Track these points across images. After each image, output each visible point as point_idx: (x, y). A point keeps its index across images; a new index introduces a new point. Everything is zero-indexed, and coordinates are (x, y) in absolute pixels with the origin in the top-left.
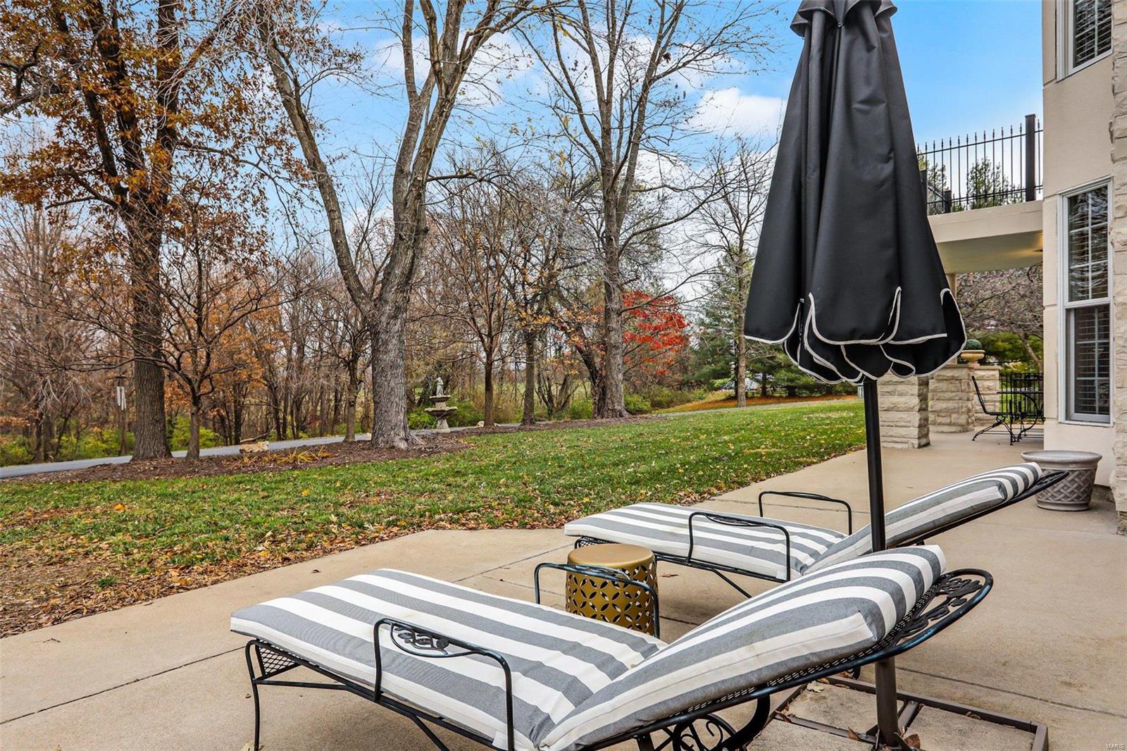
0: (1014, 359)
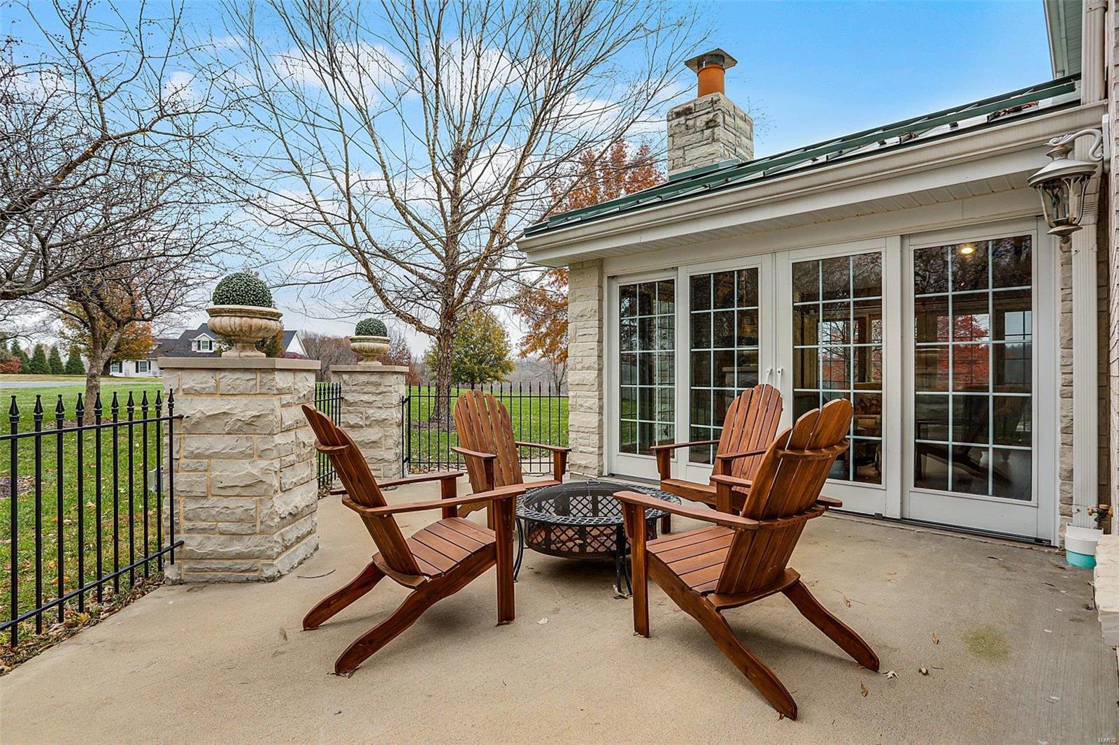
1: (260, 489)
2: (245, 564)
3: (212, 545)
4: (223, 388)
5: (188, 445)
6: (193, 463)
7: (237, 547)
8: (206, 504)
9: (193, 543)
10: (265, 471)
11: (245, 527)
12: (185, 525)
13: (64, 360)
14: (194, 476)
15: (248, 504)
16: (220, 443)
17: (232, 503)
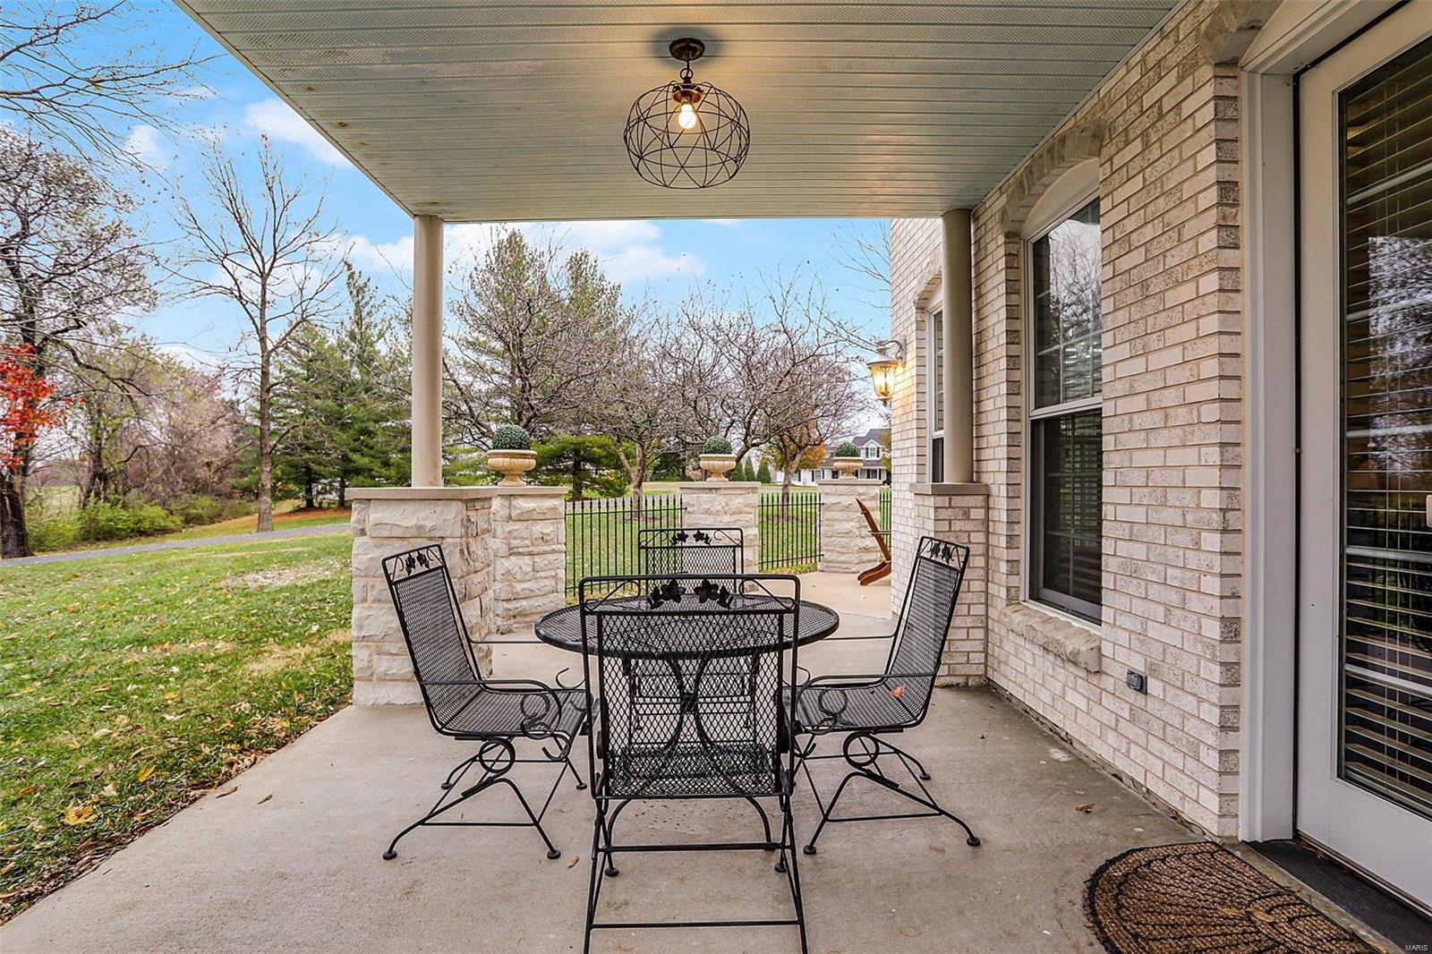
0: (608, 467)
1: (851, 534)
2: (845, 566)
3: (834, 557)
4: (838, 492)
5: (826, 515)
6: (827, 523)
7: (842, 558)
8: (832, 539)
9: (827, 555)
10: (853, 527)
11: (846, 550)
12: (824, 548)
13: (756, 469)
14: (828, 528)
15: (847, 540)
16: (838, 515)
17: (842, 540)
